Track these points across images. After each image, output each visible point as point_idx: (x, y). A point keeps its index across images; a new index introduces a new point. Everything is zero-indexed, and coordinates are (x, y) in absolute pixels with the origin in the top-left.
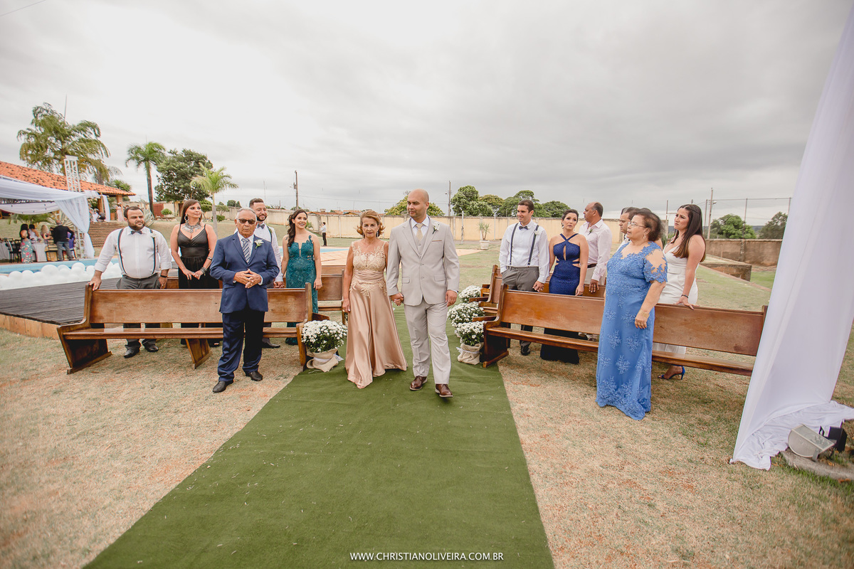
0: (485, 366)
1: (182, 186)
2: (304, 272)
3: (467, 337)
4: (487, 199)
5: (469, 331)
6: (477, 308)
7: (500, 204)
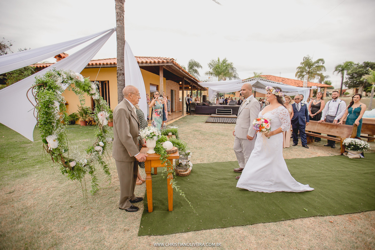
1: (358, 81)
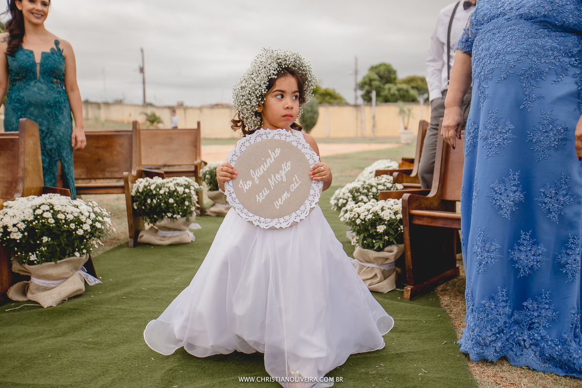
0: (407, 295)
2: (47, 110)
3: (367, 230)
4: (410, 81)
5: (370, 216)
6: (390, 185)
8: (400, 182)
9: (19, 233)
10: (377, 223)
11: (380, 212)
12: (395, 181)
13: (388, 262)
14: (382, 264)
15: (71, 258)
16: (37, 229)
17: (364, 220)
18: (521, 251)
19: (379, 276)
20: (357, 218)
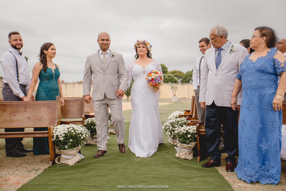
0: (198, 160)
3: (184, 137)
4: (173, 73)
5: (185, 132)
6: (186, 121)
7: (182, 76)
8: (189, 120)
9: (63, 138)
10: (187, 134)
11: (188, 130)
12: (188, 119)
13: (191, 148)
14: (189, 149)
15: (77, 148)
16: (68, 136)
17: (183, 133)
18: (263, 144)
19: (188, 153)
20: (180, 132)
